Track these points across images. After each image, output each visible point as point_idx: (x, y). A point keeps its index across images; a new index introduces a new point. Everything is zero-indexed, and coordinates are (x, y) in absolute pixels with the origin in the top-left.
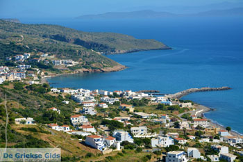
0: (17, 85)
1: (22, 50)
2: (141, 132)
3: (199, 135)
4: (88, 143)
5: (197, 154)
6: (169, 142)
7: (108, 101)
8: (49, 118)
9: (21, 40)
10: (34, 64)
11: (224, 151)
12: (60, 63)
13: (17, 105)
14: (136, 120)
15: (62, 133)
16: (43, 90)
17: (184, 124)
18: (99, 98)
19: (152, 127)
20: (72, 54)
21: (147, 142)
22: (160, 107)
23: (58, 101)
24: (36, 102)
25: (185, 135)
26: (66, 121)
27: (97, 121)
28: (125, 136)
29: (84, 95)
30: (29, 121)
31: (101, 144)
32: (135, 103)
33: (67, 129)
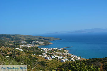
1: (33, 41)
2: (56, 56)
3: (67, 56)
4: (46, 58)
5: (67, 60)
6: (62, 58)
7: (50, 50)
9: (33, 39)
10: (35, 43)
11: (72, 59)
12: (40, 43)
13: (32, 51)
14: (55, 54)
16: (37, 48)
17: (64, 54)
18: (48, 50)
19: (58, 55)
20: (42, 41)
21: (57, 58)
22: (60, 51)
23: (40, 50)
24: (36, 51)
25: (65, 56)
26: (42, 54)
27: (48, 54)
28: (53, 57)
29: (45, 49)
30: (35, 54)
31: (48, 58)
32: (55, 50)
33: (42, 56)
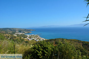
0: (21, 34)
1: (22, 31)
3: (39, 38)
4: (28, 40)
5: (39, 40)
6: (36, 39)
7: (30, 36)
8: (25, 37)
9: (22, 30)
10: (23, 32)
11: (41, 40)
12: (25, 32)
13: (22, 36)
14: (33, 37)
15: (26, 39)
16: (24, 35)
17: (37, 37)
18: (29, 35)
20: (27, 31)
21: (34, 39)
22: (35, 36)
23: (25, 36)
25: (38, 38)
27: (29, 37)
28: (32, 39)
29: (28, 35)
30: (23, 38)
31: (30, 40)
32: (33, 36)
33: (26, 38)
